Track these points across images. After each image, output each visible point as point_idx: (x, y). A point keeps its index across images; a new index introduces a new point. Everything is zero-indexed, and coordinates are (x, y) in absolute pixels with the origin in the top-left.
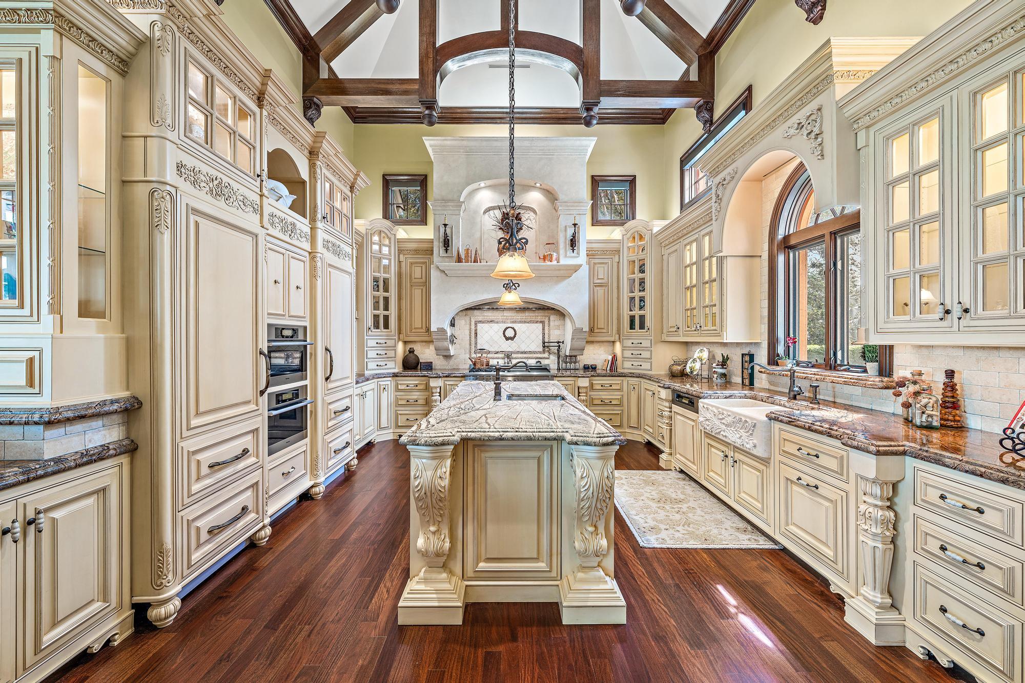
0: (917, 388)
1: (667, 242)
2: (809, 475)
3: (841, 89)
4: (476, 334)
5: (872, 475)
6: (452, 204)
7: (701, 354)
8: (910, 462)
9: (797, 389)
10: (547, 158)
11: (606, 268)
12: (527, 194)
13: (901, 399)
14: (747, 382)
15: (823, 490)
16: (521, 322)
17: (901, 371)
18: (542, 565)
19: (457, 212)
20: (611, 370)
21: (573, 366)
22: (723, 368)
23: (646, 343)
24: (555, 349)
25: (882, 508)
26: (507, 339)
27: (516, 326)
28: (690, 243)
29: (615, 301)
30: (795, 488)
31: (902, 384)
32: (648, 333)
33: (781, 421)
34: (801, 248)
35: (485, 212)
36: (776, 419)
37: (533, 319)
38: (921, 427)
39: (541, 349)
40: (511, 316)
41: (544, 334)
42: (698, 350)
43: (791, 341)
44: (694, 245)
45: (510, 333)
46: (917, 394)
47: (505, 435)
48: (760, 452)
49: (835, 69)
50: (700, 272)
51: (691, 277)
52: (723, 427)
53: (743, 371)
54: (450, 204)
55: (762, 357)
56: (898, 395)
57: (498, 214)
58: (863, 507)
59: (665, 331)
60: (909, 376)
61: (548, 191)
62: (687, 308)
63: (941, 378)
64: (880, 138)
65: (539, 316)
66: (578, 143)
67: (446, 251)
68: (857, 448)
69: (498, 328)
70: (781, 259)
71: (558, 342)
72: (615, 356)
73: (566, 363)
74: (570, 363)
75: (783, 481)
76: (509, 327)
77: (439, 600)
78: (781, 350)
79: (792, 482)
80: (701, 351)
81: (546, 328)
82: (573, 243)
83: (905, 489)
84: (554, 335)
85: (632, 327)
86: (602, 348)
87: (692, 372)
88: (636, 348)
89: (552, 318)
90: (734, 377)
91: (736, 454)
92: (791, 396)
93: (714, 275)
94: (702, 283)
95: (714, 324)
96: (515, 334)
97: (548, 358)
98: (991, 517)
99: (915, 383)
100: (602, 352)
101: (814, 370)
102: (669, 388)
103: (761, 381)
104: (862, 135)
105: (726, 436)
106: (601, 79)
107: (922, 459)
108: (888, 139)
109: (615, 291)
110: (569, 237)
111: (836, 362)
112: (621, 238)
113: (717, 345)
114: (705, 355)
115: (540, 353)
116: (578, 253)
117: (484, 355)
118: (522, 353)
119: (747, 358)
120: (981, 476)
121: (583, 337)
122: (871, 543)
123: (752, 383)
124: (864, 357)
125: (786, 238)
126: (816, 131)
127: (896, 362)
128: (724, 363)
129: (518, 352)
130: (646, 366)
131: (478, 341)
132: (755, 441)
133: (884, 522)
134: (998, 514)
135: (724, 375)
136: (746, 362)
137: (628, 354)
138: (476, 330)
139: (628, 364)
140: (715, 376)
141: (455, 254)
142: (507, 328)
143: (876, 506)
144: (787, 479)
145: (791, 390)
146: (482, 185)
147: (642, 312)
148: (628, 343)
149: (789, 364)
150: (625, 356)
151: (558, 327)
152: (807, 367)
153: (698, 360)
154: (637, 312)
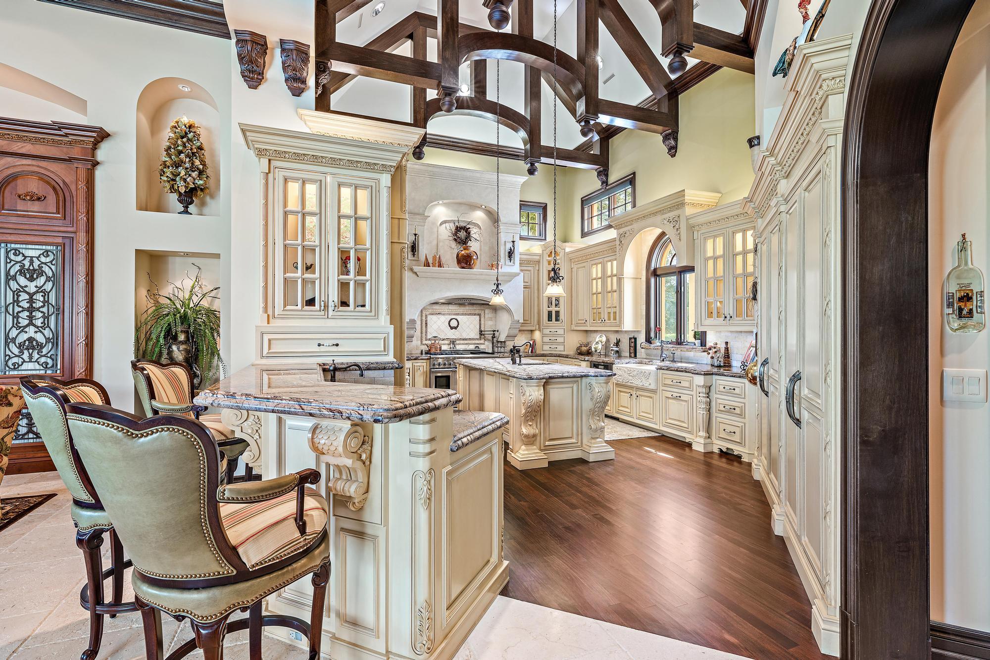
0: (716, 350)
1: (576, 260)
2: (676, 392)
3: (689, 211)
4: (426, 324)
5: (702, 384)
6: (419, 217)
7: (601, 339)
8: (715, 377)
9: (665, 355)
10: (491, 187)
11: (529, 274)
12: (473, 212)
13: (710, 356)
14: (633, 355)
15: (684, 397)
16: (462, 314)
17: (710, 343)
18: (574, 441)
19: (422, 224)
20: (532, 352)
21: (502, 350)
22: (617, 347)
23: (561, 332)
24: (490, 337)
25: (705, 397)
26: (452, 328)
27: (459, 318)
28: (596, 264)
29: (536, 299)
30: (670, 401)
31: (710, 349)
32: (562, 324)
33: (663, 369)
34: (664, 277)
35: (441, 224)
36: (661, 369)
37: (473, 312)
38: (717, 367)
39: (478, 337)
40: (455, 310)
41: (480, 325)
42: (599, 336)
43: (658, 330)
44: (600, 266)
45: (454, 323)
46: (716, 352)
47: (564, 375)
48: (652, 387)
49: (686, 201)
50: (604, 284)
51: (597, 286)
52: (631, 378)
53: (630, 349)
54: (417, 217)
55: (641, 339)
56: (709, 354)
57: (453, 227)
58: (699, 399)
59: (573, 323)
60: (713, 345)
61: (489, 212)
62: (593, 307)
63: (724, 346)
64: (702, 237)
65: (476, 309)
66: (514, 179)
67: (414, 255)
68: (697, 374)
69: (444, 319)
70: (653, 280)
71: (494, 331)
72: (534, 341)
73: (498, 347)
74: (501, 347)
75: (664, 398)
76: (453, 319)
77: (536, 456)
78: (652, 335)
79: (668, 398)
80: (601, 336)
81: (482, 319)
82: (511, 254)
83: (713, 388)
84: (488, 325)
85: (550, 319)
86: (524, 335)
87: (596, 351)
88: (553, 335)
89: (487, 311)
90: (623, 353)
91: (638, 392)
92: (662, 360)
93: (615, 287)
94: (605, 292)
95: (615, 319)
96: (458, 324)
97: (484, 344)
98: (737, 391)
99: (715, 348)
100: (523, 339)
101: (672, 346)
102: (588, 361)
103: (641, 352)
104: (695, 233)
105: (632, 383)
106: (541, 144)
107: (718, 375)
108: (705, 239)
109: (536, 291)
110: (508, 250)
111: (681, 341)
112: (541, 252)
113: (611, 332)
114: (604, 339)
115: (477, 339)
116: (514, 263)
117: (437, 342)
118: (464, 340)
119: (633, 340)
120: (734, 377)
121: (517, 327)
122: (702, 412)
123: (635, 356)
124: (695, 337)
125: (655, 270)
126: (677, 226)
127: (708, 339)
128: (617, 344)
129: (460, 339)
130: (560, 348)
131: (428, 330)
132: (650, 382)
133: (706, 403)
134: (738, 388)
135: (617, 352)
136: (632, 342)
137: (546, 339)
138: (426, 321)
139: (546, 347)
140: (613, 352)
141: (423, 259)
142: (451, 319)
143: (703, 397)
144: (666, 397)
145: (661, 356)
146: (441, 202)
147: (557, 309)
148: (547, 331)
149: (657, 343)
150: (544, 341)
151: (491, 319)
152: (667, 344)
153: (600, 343)
154: (554, 309)
